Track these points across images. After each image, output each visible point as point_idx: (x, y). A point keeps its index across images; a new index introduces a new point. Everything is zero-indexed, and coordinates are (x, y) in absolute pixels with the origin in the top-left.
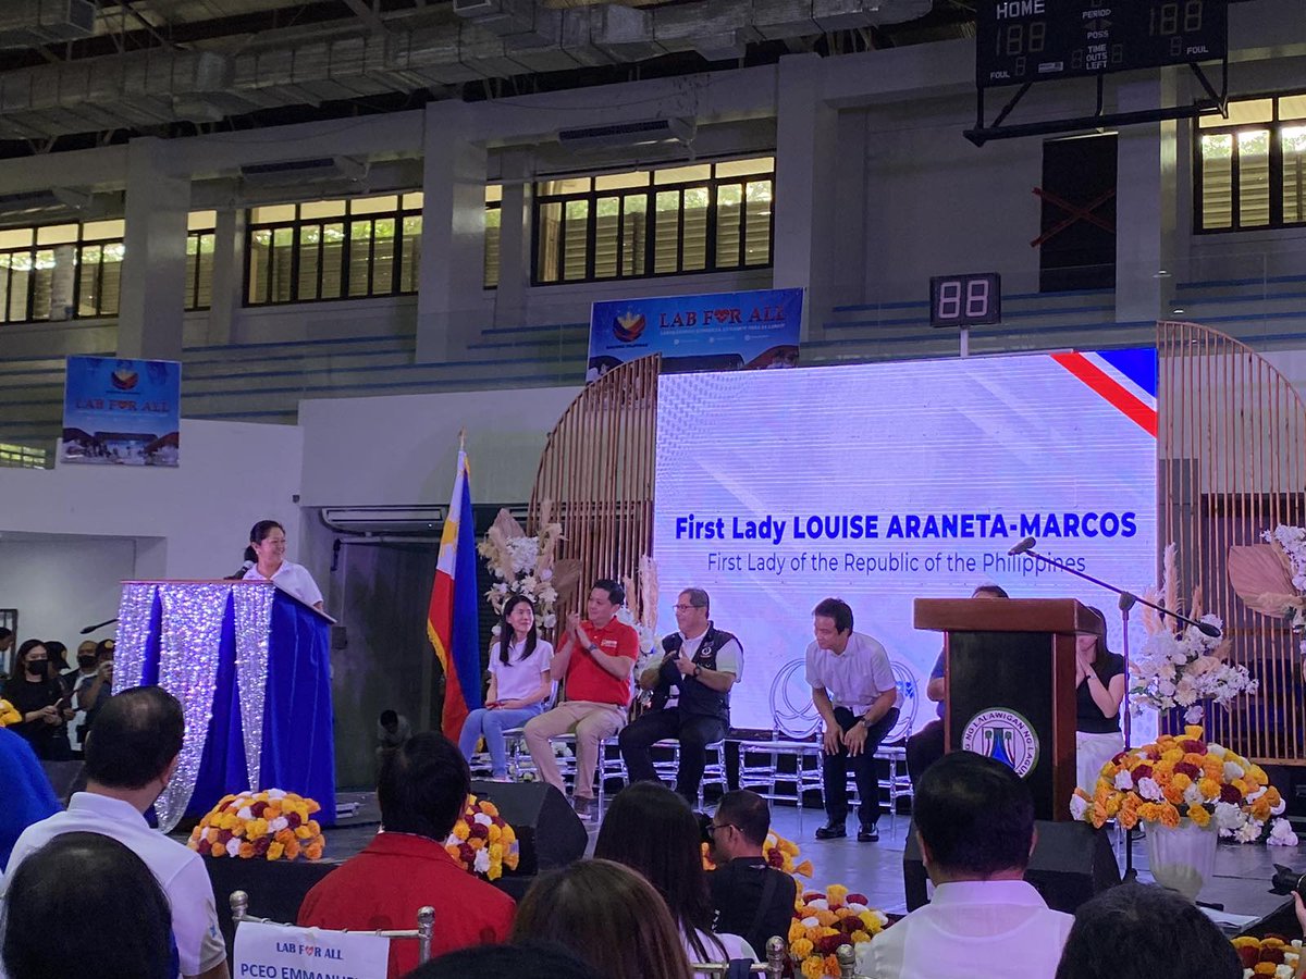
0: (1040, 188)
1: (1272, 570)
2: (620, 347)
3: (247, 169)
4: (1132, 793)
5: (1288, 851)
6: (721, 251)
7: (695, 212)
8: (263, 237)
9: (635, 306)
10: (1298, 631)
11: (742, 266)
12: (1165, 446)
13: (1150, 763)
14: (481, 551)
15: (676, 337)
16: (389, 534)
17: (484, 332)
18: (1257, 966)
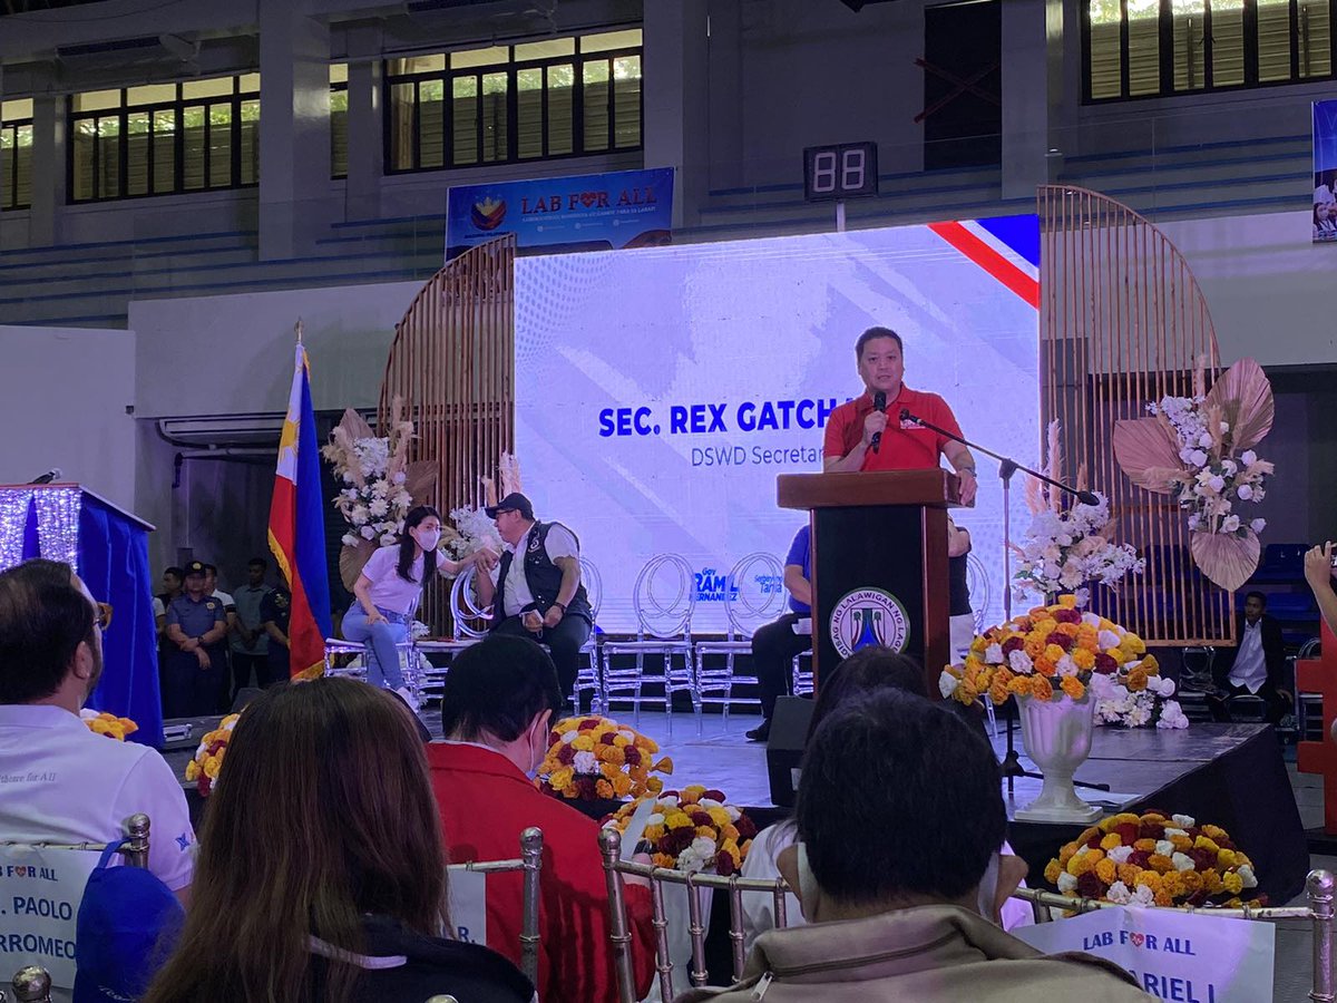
0: (923, 59)
1: (1160, 446)
2: (479, 235)
3: (63, 51)
4: (1003, 668)
5: (1179, 733)
6: (588, 132)
7: (561, 90)
8: (86, 128)
9: (494, 191)
10: (1185, 506)
11: (612, 149)
12: (1048, 320)
13: (1021, 635)
14: (326, 455)
15: (541, 223)
16: (235, 446)
17: (334, 226)
18: (1137, 844)
